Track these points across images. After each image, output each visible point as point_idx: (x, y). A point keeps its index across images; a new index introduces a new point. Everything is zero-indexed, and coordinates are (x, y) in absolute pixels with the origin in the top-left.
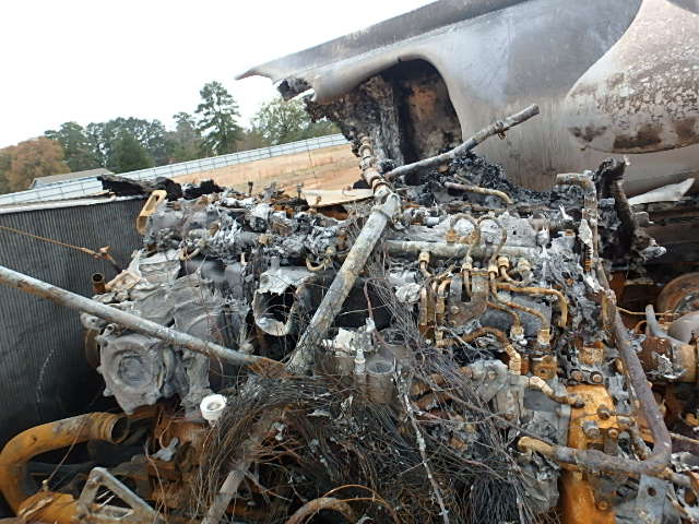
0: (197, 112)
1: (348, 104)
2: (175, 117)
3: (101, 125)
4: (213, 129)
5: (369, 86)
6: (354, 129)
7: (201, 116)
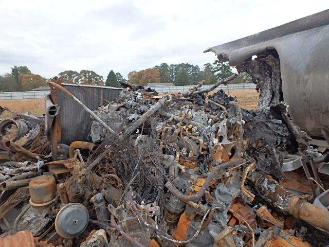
0: (214, 64)
1: (257, 67)
2: (205, 65)
3: (175, 65)
4: (220, 72)
5: (267, 59)
6: (258, 79)
7: (216, 66)
